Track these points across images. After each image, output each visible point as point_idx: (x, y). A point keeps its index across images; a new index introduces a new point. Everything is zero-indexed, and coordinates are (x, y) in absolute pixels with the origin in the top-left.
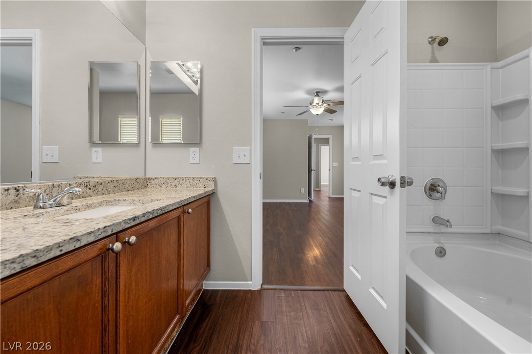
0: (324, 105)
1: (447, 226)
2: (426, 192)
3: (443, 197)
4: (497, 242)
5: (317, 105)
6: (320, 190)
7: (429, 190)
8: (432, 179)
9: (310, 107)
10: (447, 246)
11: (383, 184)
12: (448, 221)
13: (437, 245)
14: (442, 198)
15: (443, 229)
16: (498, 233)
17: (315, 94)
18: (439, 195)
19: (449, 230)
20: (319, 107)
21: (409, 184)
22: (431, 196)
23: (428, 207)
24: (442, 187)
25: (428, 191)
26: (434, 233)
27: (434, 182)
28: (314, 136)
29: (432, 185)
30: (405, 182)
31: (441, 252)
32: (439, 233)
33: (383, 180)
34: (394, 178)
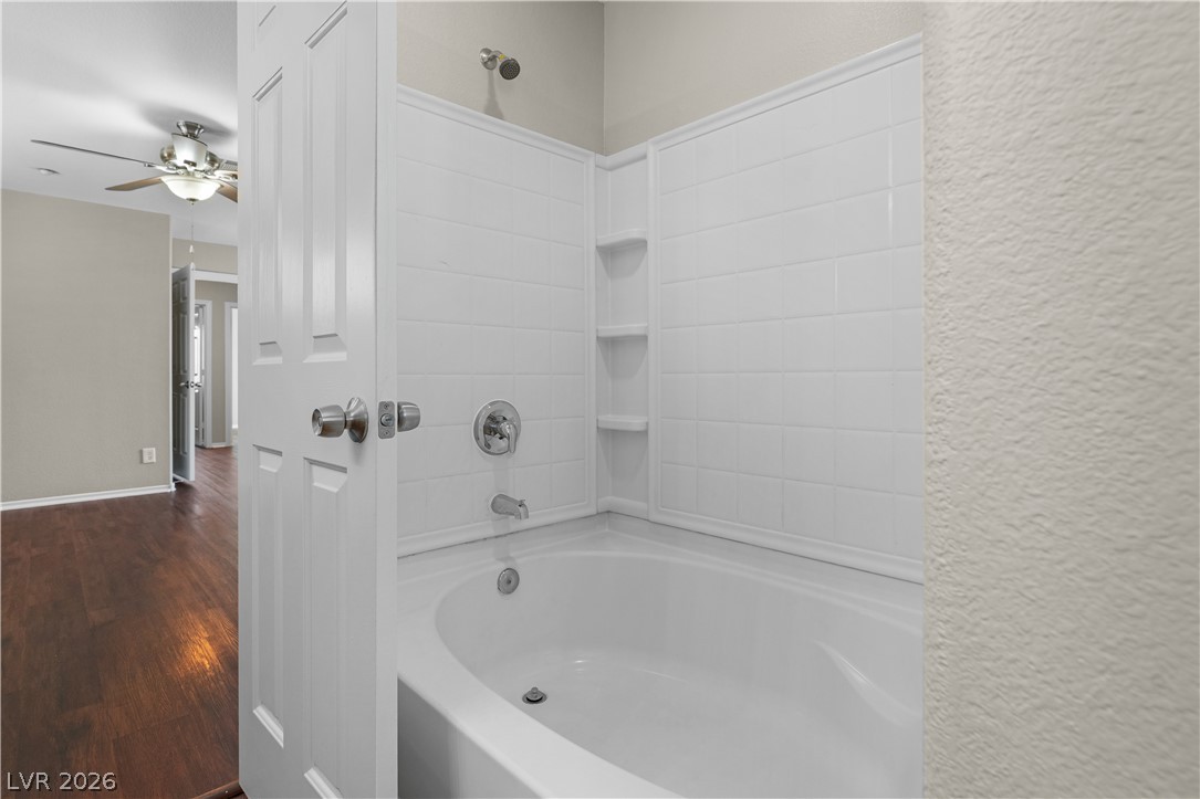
0: (219, 173)
1: (519, 517)
2: (477, 439)
3: (512, 449)
4: (607, 530)
5: (191, 169)
6: (228, 449)
7: (485, 433)
8: (491, 404)
9: (164, 169)
10: (522, 565)
11: (327, 430)
12: (521, 505)
13: (502, 566)
14: (509, 450)
15: (514, 524)
16: (608, 512)
17: (184, 130)
18: (503, 443)
19: (526, 523)
20: (198, 175)
21: (406, 424)
22: (488, 446)
23: (483, 474)
24: (511, 422)
25: (481, 434)
26: (496, 537)
27: (494, 412)
28: (195, 276)
29: (492, 418)
30: (391, 419)
31: (509, 582)
32: (505, 535)
33: (326, 417)
34: (362, 407)
